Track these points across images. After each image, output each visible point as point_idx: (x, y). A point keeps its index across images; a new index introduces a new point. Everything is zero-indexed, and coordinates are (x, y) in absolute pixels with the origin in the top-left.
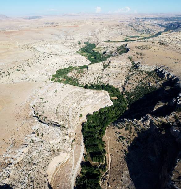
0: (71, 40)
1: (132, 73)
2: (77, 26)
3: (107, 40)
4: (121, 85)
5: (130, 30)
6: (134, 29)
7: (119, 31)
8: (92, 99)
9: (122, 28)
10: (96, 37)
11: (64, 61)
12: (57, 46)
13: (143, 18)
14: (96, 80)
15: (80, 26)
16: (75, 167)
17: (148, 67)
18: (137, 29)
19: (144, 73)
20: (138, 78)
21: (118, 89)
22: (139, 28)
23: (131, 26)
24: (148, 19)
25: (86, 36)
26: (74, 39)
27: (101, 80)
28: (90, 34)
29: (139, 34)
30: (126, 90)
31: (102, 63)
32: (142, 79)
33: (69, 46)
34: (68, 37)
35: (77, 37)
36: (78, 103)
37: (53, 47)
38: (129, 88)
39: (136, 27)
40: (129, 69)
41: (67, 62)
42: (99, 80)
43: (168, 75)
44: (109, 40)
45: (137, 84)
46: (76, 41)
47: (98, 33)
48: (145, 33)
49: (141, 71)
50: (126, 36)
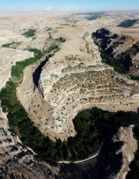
0: (18, 27)
1: (48, 41)
2: (26, 19)
3: (45, 27)
4: (42, 47)
5: (64, 21)
6: (67, 20)
7: (56, 22)
8: (20, 54)
9: (58, 20)
10: (37, 25)
11: (8, 40)
12: (5, 32)
13: (76, 14)
14: (27, 47)
15: (27, 19)
16: (2, 84)
17: (56, 36)
18: (68, 20)
19: (54, 40)
20: (51, 42)
21: (40, 50)
22: (70, 19)
23: (65, 18)
24: (80, 14)
25: (30, 25)
26: (20, 27)
27: (31, 47)
28: (33, 23)
29: (69, 23)
30: (44, 50)
31: (32, 37)
32: (53, 43)
33: (15, 31)
34: (16, 26)
35: (23, 25)
36: (10, 56)
37: (2, 32)
38: (46, 49)
39: (68, 19)
40: (47, 39)
41: (11, 40)
42: (30, 47)
43: (64, 38)
44: (47, 27)
45: (50, 46)
46: (22, 28)
47: (39, 23)
48: (73, 22)
49: (53, 39)
50: (60, 24)
